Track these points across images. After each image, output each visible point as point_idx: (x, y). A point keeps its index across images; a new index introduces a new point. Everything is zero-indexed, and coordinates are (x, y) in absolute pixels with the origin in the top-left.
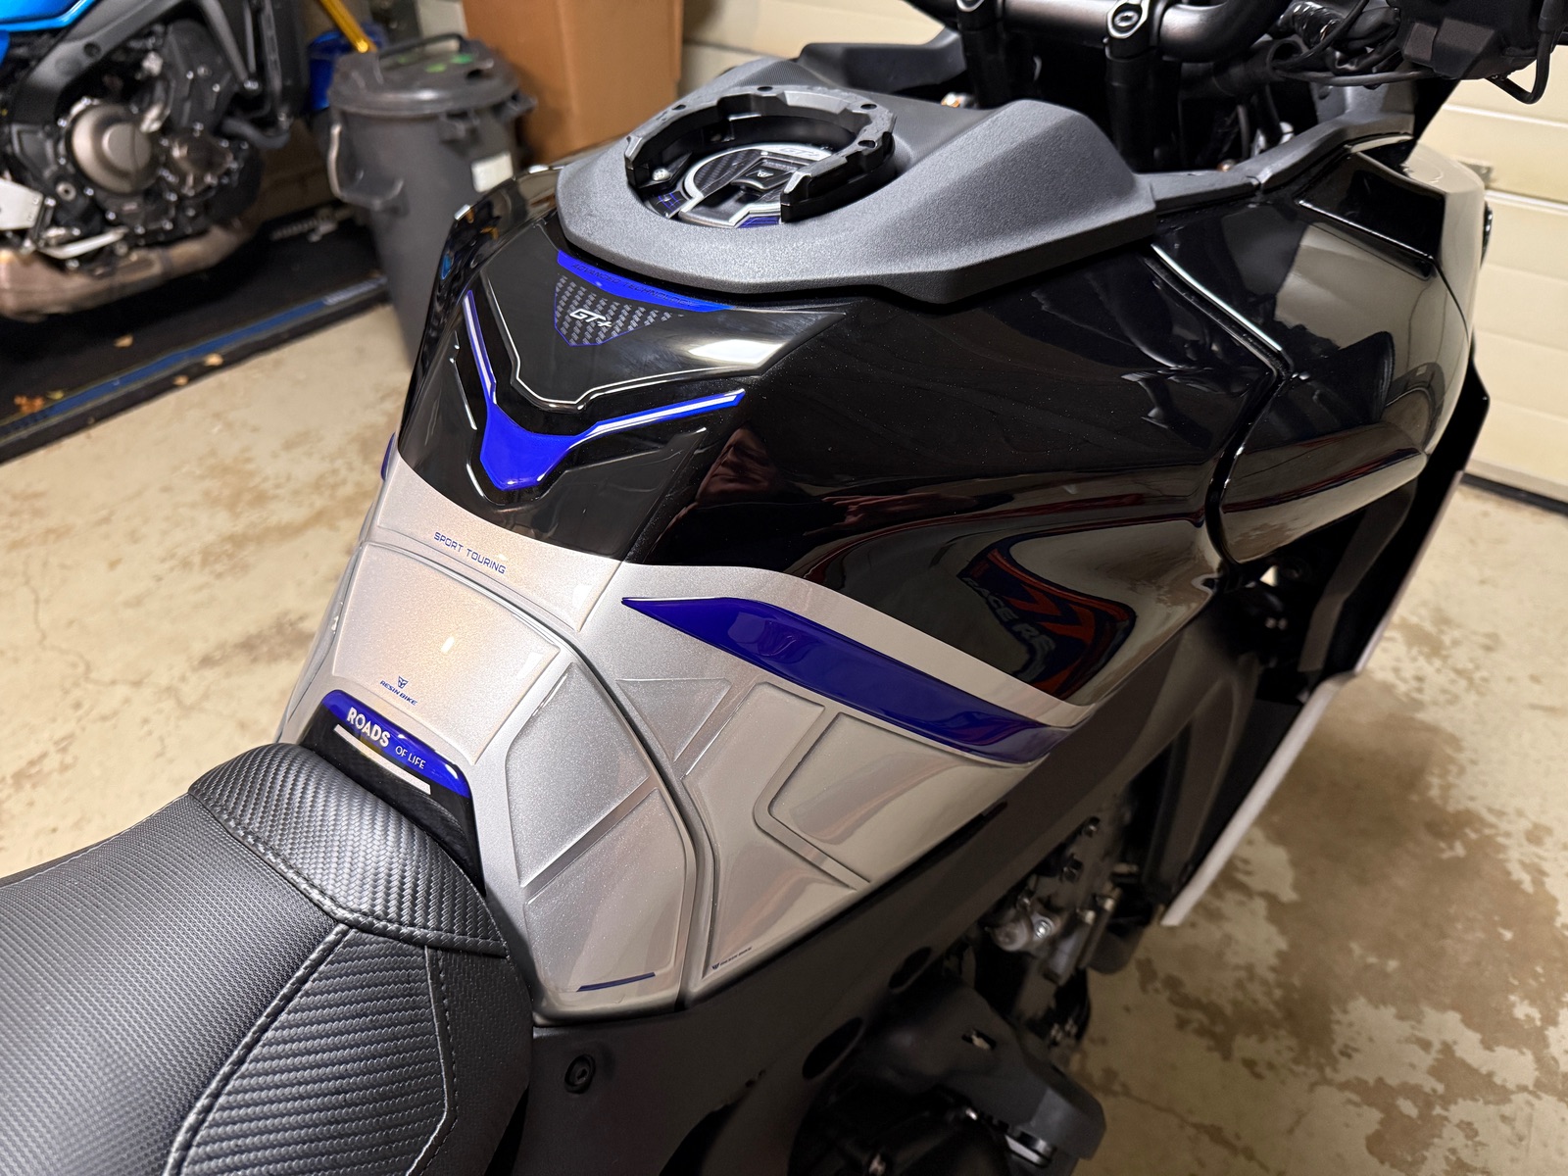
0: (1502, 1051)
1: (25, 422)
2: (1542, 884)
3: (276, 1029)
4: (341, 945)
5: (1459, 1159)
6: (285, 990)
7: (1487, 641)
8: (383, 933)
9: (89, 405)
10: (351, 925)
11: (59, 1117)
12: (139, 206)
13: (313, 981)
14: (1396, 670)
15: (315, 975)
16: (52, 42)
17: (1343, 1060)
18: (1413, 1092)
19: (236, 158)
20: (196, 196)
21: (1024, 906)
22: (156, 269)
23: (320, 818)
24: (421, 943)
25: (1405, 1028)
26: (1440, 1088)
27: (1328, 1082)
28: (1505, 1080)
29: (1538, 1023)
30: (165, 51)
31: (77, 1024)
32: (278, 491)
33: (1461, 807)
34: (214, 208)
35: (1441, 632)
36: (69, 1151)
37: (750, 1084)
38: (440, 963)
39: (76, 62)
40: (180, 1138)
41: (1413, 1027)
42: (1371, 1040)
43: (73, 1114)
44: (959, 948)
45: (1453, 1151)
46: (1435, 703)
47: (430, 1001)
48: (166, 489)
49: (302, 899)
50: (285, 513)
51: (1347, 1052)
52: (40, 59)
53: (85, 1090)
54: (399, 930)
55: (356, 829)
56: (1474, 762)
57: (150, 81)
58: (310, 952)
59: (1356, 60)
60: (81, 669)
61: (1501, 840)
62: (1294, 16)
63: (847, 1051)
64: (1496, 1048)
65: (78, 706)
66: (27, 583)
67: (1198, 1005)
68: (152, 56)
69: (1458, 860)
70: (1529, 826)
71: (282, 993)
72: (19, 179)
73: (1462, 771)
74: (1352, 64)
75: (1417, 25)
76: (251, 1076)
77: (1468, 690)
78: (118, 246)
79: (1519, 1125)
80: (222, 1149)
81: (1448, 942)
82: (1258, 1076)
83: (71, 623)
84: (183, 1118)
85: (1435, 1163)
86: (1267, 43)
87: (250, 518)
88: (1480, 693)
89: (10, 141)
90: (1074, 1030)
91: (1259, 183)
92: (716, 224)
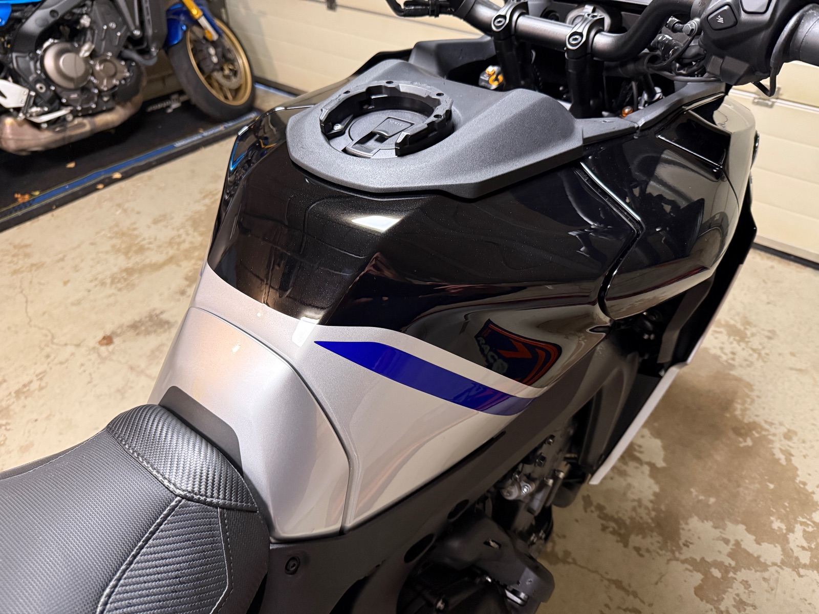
0: (765, 545)
1: (20, 207)
2: (791, 460)
3: (147, 548)
4: (178, 507)
5: (741, 599)
6: (151, 529)
7: (769, 334)
8: (198, 501)
9: (53, 199)
10: (183, 498)
11: (47, 591)
12: (78, 95)
13: (165, 525)
14: (722, 349)
15: (166, 522)
16: (34, 9)
17: (685, 548)
18: (718, 565)
19: (129, 71)
20: (108, 90)
21: (516, 479)
22: (88, 128)
23: (169, 445)
24: (216, 506)
25: (717, 533)
26: (733, 563)
27: (677, 559)
28: (766, 560)
29: (784, 531)
30: (92, 14)
31: (54, 546)
32: (151, 246)
33: (751, 420)
34: (118, 96)
35: (746, 329)
36: (51, 606)
37: (378, 566)
38: (225, 515)
39: (46, 20)
40: (103, 600)
41: (720, 532)
42: (699, 538)
43: (53, 589)
44: (483, 499)
45: (738, 595)
46: (741, 366)
47: (220, 533)
48: (92, 244)
49: (160, 485)
50: (154, 257)
51: (686, 545)
52: (27, 18)
53: (58, 578)
54: (205, 500)
55: (186, 451)
56: (758, 397)
57: (84, 30)
58: (164, 510)
59: (686, 69)
60: (49, 337)
61: (770, 437)
62: (658, 42)
63: (427, 549)
64: (762, 544)
65: (48, 356)
66: (22, 292)
67: (612, 519)
68: (85, 17)
69: (748, 447)
70: (786, 430)
71: (150, 530)
72: (16, 81)
73: (753, 401)
74: (684, 71)
75: (713, 57)
76: (136, 570)
77: (758, 359)
78: (67, 116)
79: (772, 583)
80: (122, 605)
81: (741, 489)
82: (642, 556)
83: (44, 313)
84: (104, 590)
85: (728, 602)
86: (646, 54)
87: (135, 260)
88: (765, 362)
89: (12, 62)
90: (544, 536)
91: (638, 126)
92: (364, 154)
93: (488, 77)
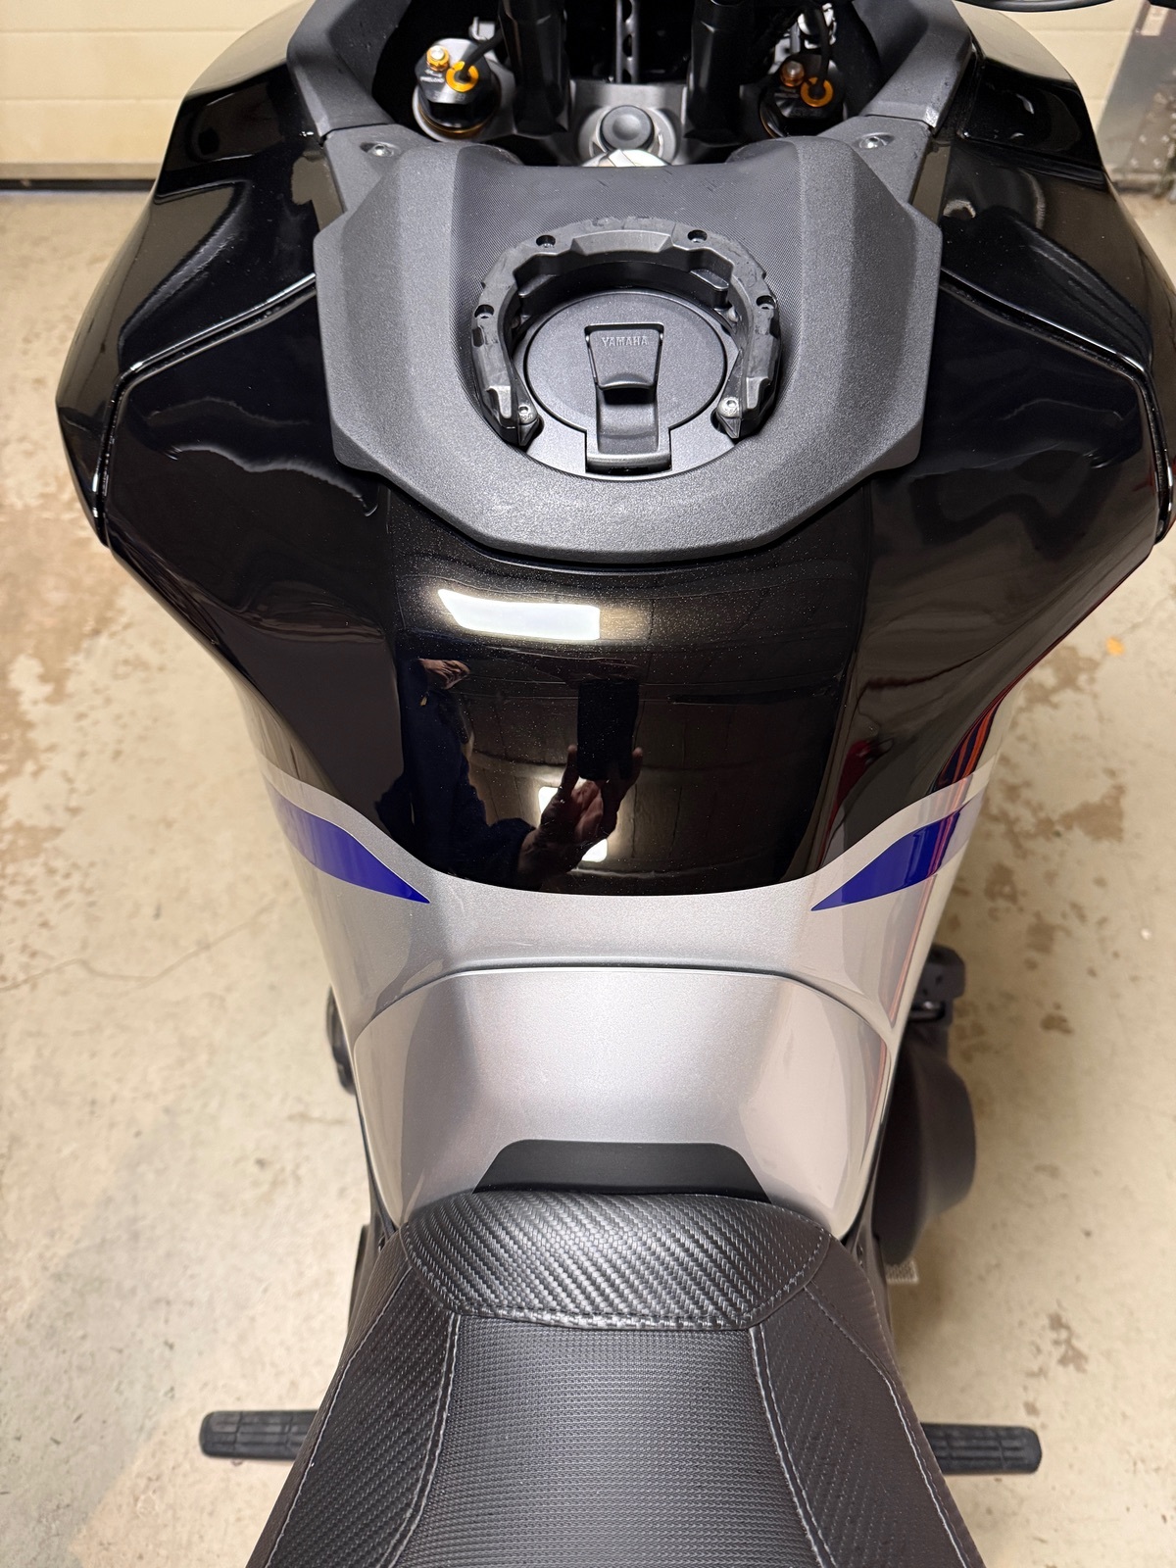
4: (764, 1343)
10: (758, 1325)
15: (771, 1383)
91: (930, 128)
92: (648, 459)
93: (440, 75)
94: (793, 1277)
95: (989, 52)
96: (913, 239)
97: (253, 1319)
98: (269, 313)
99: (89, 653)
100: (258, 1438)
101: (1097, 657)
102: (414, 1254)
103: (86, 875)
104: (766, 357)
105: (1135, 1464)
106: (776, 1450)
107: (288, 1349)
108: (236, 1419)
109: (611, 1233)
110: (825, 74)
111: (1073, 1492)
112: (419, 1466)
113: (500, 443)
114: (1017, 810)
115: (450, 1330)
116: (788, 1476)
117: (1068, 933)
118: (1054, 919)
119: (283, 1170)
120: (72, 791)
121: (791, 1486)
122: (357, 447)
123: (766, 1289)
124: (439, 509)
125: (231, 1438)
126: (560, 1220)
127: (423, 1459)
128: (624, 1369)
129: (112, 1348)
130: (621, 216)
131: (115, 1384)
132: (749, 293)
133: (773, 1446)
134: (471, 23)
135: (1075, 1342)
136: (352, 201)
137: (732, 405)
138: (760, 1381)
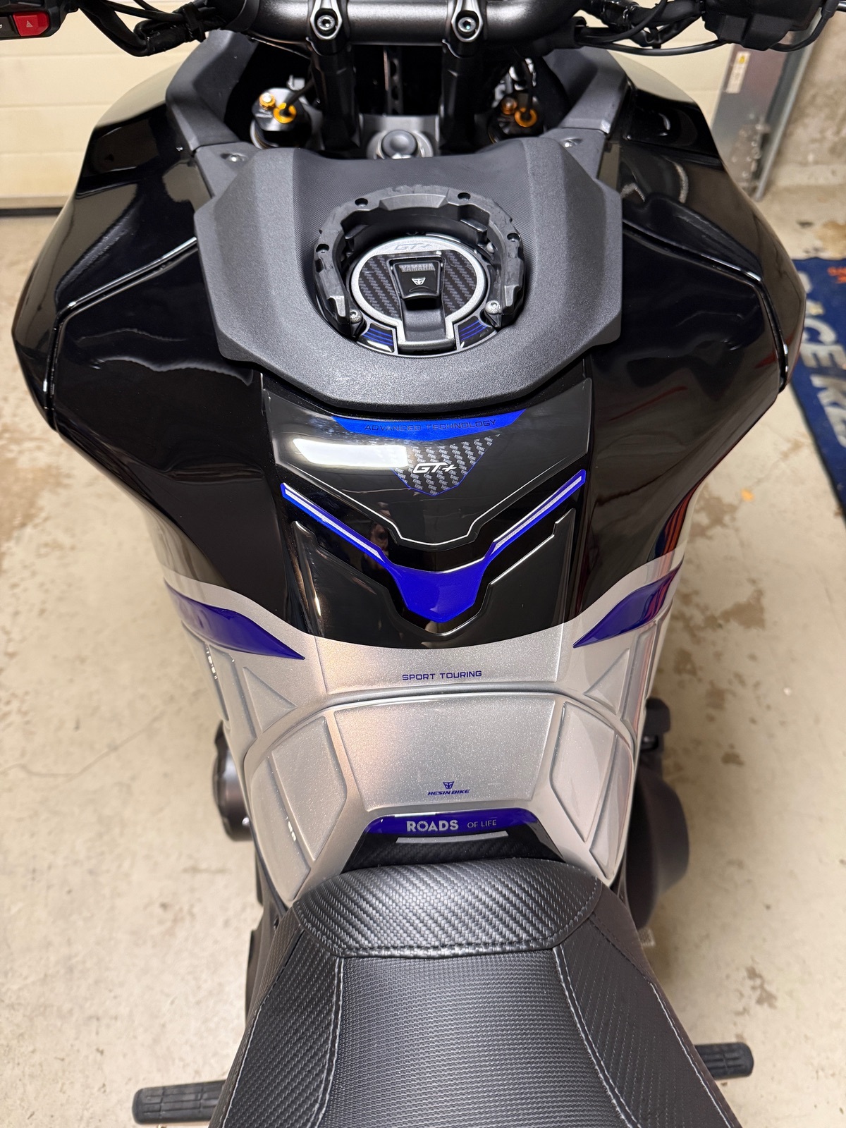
4: (565, 959)
10: (558, 945)
24: (587, 919)
58: (559, 977)
91: (605, 133)
92: (440, 344)
93: (269, 113)
94: (580, 911)
95: (640, 85)
96: (603, 201)
97: (163, 1026)
98: (164, 266)
99: (18, 540)
100: (178, 1106)
101: (736, 503)
102: (305, 920)
103: (23, 701)
104: (517, 273)
105: (817, 1072)
106: (580, 1034)
107: (192, 1046)
108: (160, 1092)
109: (449, 888)
110: (530, 105)
111: (775, 1098)
112: (321, 1071)
113: (338, 337)
114: (690, 611)
115: (336, 970)
116: (590, 1051)
117: (734, 694)
118: (723, 685)
119: (181, 910)
120: (10, 640)
121: (593, 1058)
122: (238, 345)
123: (562, 919)
124: (298, 382)
125: (157, 1107)
126: (411, 883)
127: (324, 1066)
128: (467, 983)
129: (56, 1058)
130: (411, 185)
131: (59, 1085)
132: (502, 231)
133: (578, 1030)
134: (288, 79)
135: (767, 987)
136: (218, 190)
137: (495, 305)
138: (564, 985)
